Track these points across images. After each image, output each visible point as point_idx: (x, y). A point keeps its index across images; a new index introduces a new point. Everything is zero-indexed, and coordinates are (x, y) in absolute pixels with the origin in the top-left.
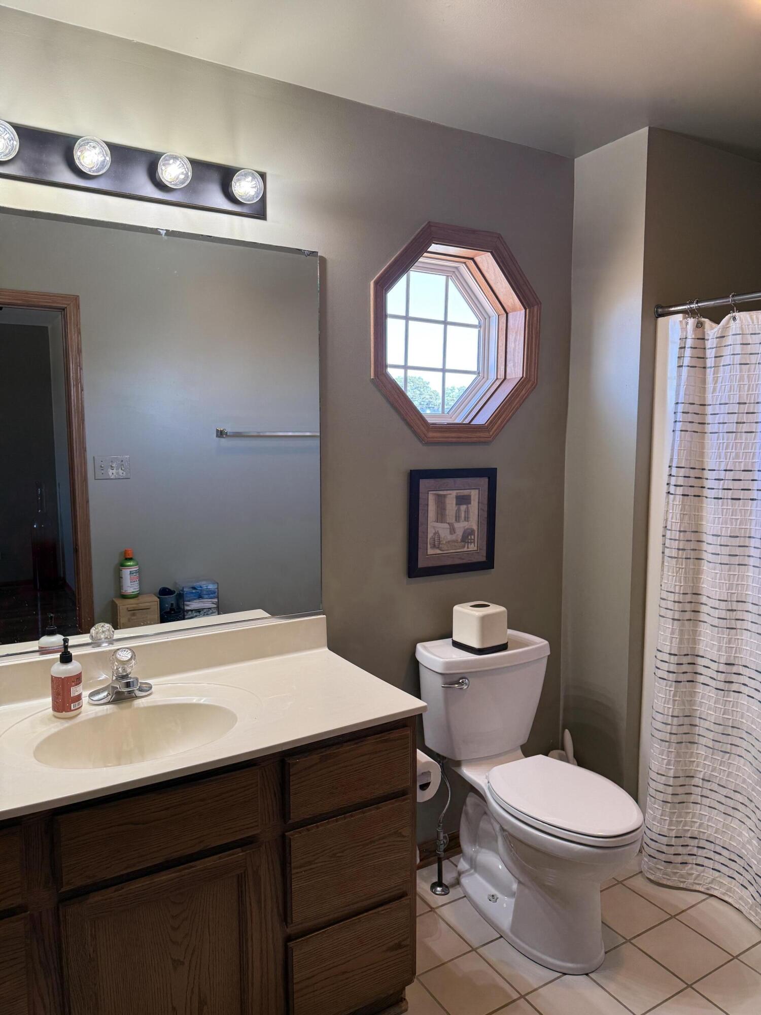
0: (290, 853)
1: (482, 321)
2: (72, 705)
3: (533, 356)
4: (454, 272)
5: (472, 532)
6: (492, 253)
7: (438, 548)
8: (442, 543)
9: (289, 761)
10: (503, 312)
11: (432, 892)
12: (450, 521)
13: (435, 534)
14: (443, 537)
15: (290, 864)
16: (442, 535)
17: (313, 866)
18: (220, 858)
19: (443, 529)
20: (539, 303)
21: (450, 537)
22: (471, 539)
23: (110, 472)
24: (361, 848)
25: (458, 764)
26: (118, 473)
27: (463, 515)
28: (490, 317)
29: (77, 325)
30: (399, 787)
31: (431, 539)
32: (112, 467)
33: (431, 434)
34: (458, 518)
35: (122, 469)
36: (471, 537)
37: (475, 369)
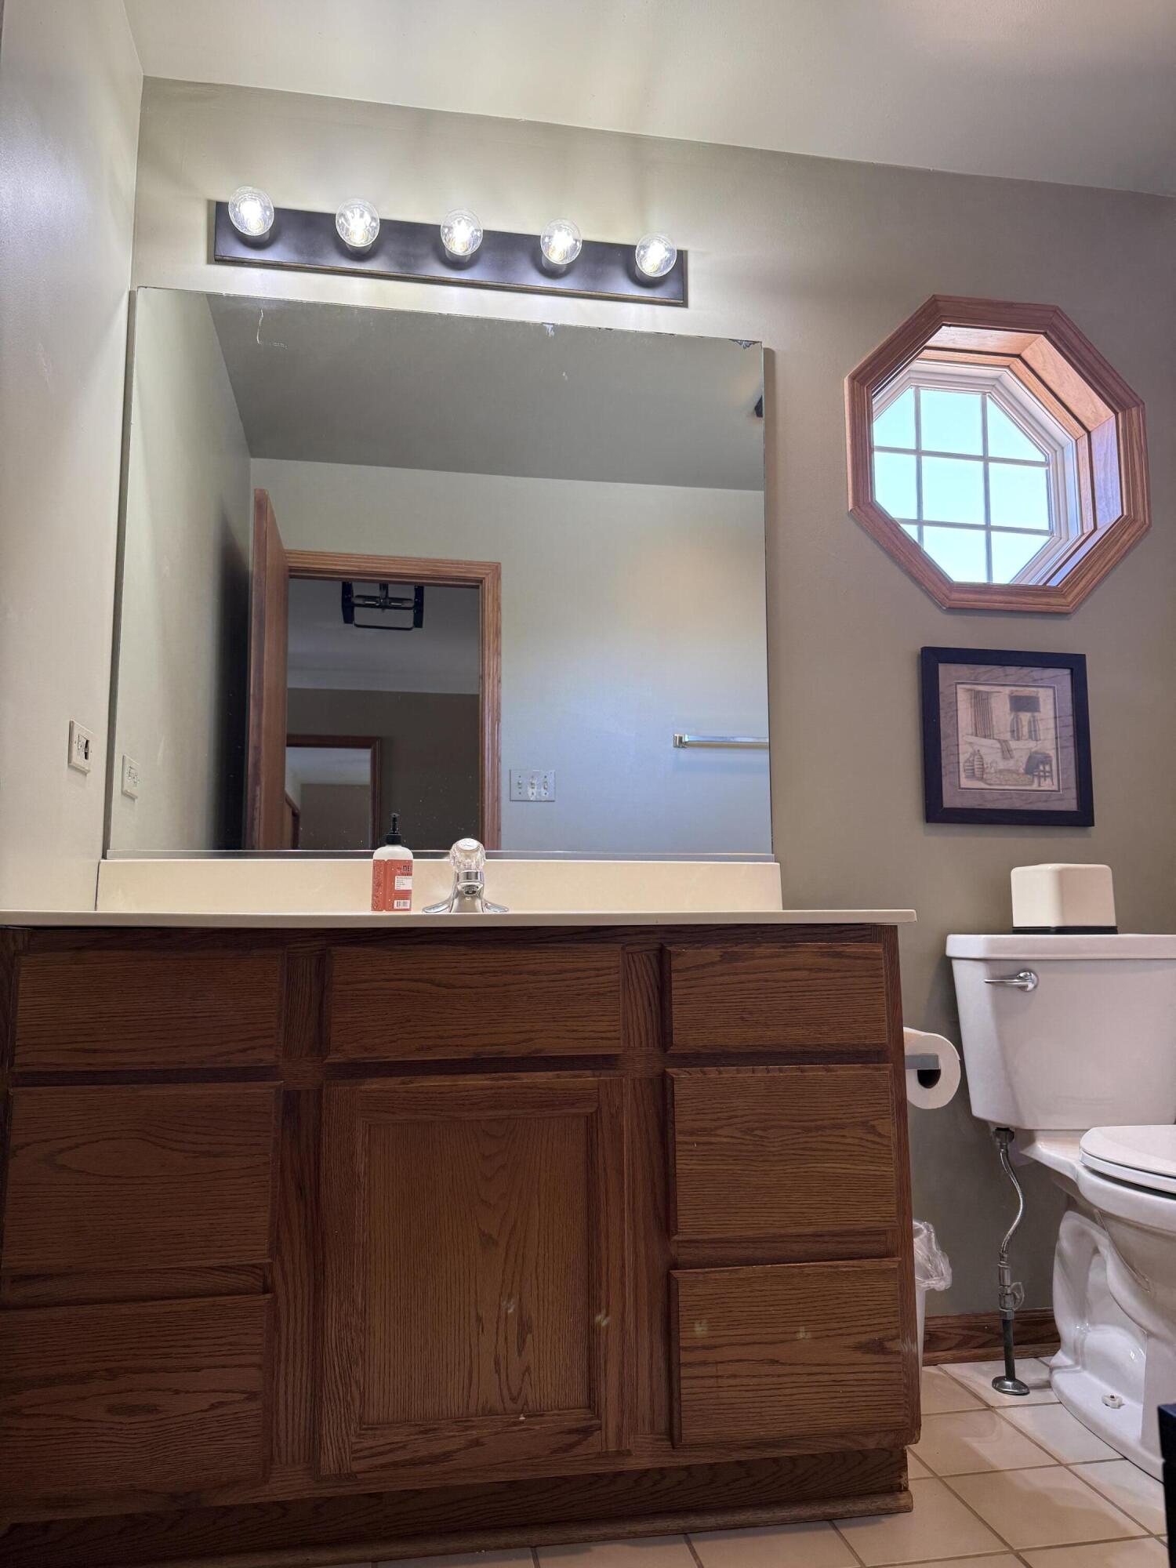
0: (673, 1104)
1: (1050, 455)
2: (396, 902)
3: (1139, 483)
4: (993, 386)
5: (1046, 760)
6: (1045, 334)
7: (982, 779)
8: (987, 771)
9: (669, 948)
10: (1084, 432)
11: (995, 1388)
12: (1002, 737)
13: (973, 754)
14: (989, 762)
15: (673, 1123)
16: (987, 759)
17: (713, 1139)
18: (558, 1077)
19: (989, 749)
20: (1139, 403)
21: (1002, 765)
22: (1044, 771)
23: (530, 791)
24: (798, 1133)
25: (1029, 1137)
26: (539, 794)
27: (1025, 730)
28: (1063, 448)
29: (497, 600)
30: (867, 1042)
31: (966, 762)
32: (532, 784)
33: (955, 596)
34: (1015, 733)
35: (545, 788)
36: (1044, 768)
37: (1045, 527)
